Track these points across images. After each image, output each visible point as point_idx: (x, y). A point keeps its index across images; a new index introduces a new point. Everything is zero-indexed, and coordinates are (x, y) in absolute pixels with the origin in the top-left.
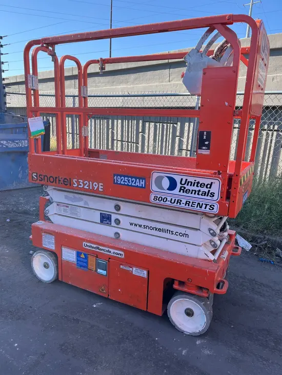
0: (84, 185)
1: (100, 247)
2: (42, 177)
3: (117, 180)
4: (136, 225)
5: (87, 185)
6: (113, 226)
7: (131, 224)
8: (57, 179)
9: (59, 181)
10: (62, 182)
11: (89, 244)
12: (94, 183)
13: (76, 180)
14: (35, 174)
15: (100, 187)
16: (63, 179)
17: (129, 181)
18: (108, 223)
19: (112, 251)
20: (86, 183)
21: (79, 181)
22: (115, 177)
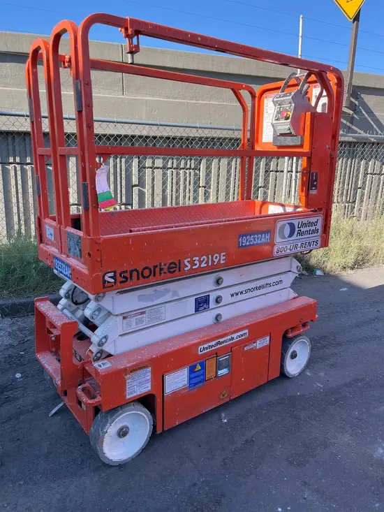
0: (201, 262)
1: (221, 340)
2: (128, 275)
3: (242, 243)
4: (237, 294)
5: (204, 262)
6: (212, 309)
7: (232, 295)
8: (157, 270)
9: (161, 269)
10: (166, 270)
11: (206, 346)
12: (215, 255)
13: (189, 259)
14: (112, 274)
15: (222, 258)
16: (167, 265)
17: (254, 238)
18: (205, 309)
19: (235, 336)
20: (204, 259)
21: (194, 259)
22: (240, 240)
